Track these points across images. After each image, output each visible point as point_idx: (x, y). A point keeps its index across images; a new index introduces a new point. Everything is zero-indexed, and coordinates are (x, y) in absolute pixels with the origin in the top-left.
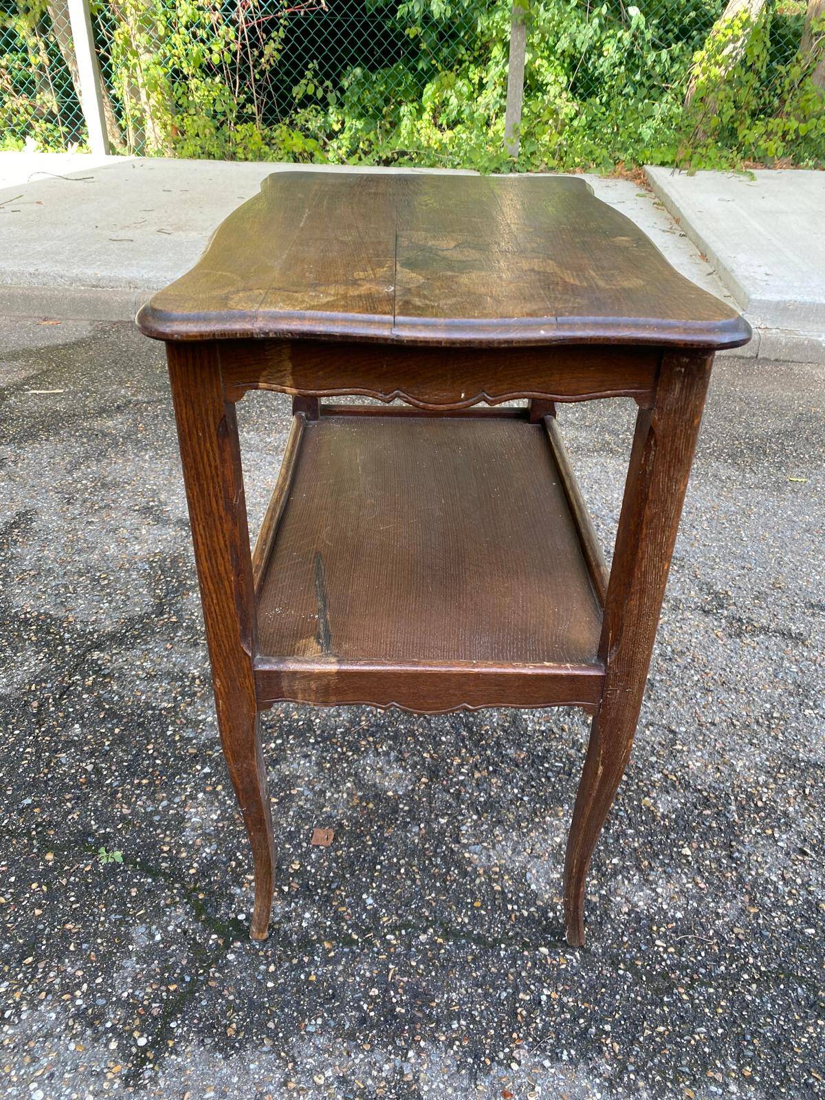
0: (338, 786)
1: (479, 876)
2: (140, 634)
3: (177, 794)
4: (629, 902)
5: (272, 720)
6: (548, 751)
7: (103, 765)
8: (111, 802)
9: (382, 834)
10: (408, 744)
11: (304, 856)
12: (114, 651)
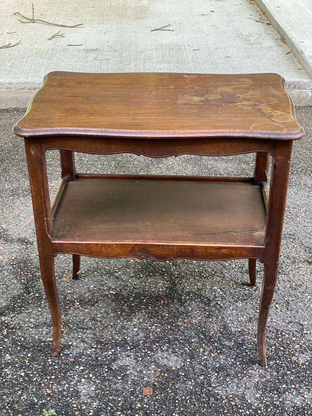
0: (148, 368)
1: (224, 399)
2: (22, 305)
3: (71, 381)
4: (293, 402)
5: (106, 341)
6: (244, 340)
7: (29, 372)
8: (40, 389)
9: (175, 387)
10: (176, 345)
11: (141, 401)
12: (12, 316)
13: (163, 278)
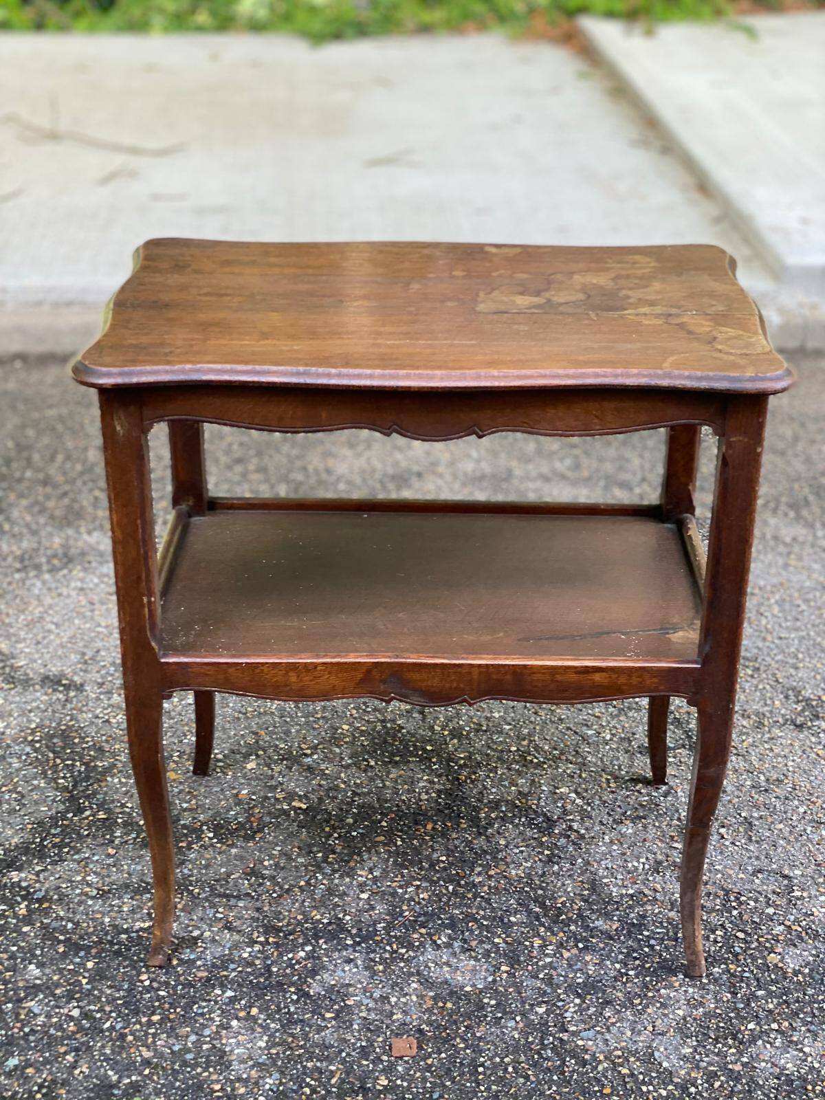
0: (402, 989)
1: (600, 1062)
2: (62, 840)
3: (204, 1026)
5: (288, 925)
6: (644, 917)
7: (92, 1007)
8: (122, 1048)
9: (474, 1034)
10: (472, 932)
11: (389, 1070)
12: (38, 868)
13: (429, 767)
